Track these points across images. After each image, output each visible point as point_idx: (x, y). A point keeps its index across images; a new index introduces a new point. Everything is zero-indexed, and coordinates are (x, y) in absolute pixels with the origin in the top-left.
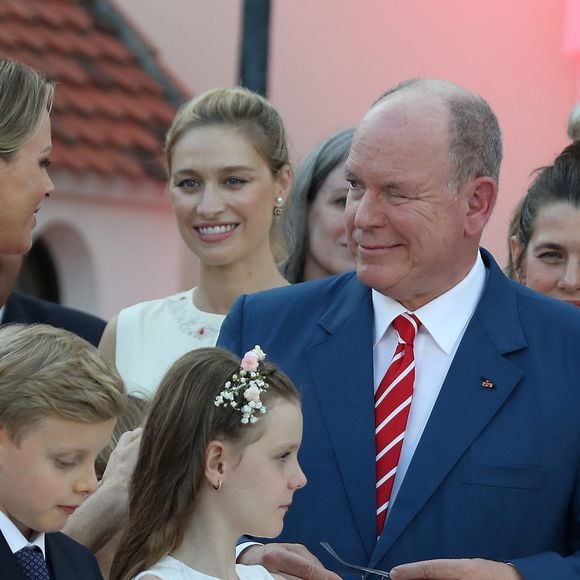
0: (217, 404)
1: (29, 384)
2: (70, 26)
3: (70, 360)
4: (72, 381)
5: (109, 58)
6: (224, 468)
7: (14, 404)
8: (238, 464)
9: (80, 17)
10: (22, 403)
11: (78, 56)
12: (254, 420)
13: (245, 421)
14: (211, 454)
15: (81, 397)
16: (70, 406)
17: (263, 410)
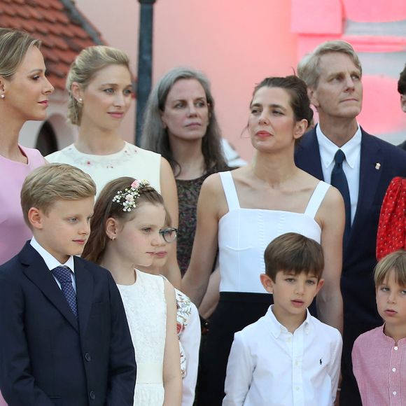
0: (113, 201)
1: (47, 187)
2: (59, 22)
3: (65, 174)
4: (66, 183)
5: (77, 37)
6: (116, 231)
7: (42, 197)
8: (122, 230)
9: (64, 18)
10: (45, 196)
11: (63, 36)
12: (129, 210)
13: (125, 210)
14: (110, 224)
15: (71, 188)
16: (67, 194)
17: (134, 206)
